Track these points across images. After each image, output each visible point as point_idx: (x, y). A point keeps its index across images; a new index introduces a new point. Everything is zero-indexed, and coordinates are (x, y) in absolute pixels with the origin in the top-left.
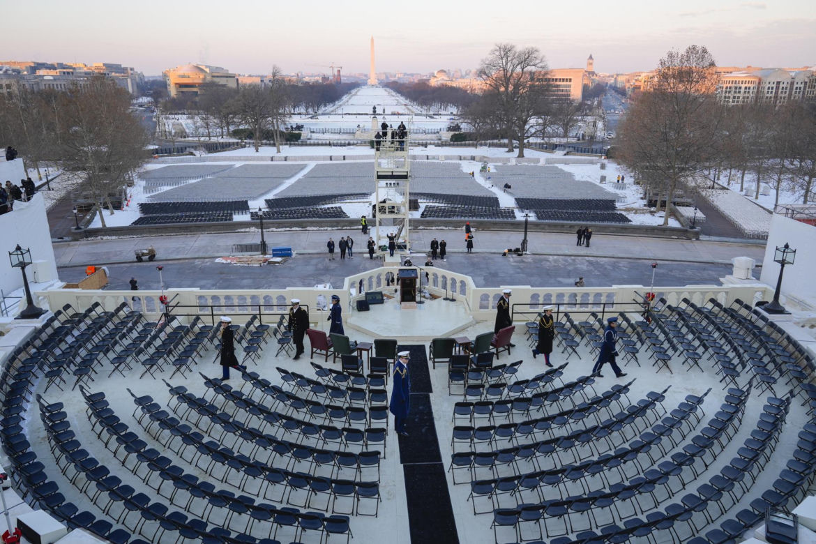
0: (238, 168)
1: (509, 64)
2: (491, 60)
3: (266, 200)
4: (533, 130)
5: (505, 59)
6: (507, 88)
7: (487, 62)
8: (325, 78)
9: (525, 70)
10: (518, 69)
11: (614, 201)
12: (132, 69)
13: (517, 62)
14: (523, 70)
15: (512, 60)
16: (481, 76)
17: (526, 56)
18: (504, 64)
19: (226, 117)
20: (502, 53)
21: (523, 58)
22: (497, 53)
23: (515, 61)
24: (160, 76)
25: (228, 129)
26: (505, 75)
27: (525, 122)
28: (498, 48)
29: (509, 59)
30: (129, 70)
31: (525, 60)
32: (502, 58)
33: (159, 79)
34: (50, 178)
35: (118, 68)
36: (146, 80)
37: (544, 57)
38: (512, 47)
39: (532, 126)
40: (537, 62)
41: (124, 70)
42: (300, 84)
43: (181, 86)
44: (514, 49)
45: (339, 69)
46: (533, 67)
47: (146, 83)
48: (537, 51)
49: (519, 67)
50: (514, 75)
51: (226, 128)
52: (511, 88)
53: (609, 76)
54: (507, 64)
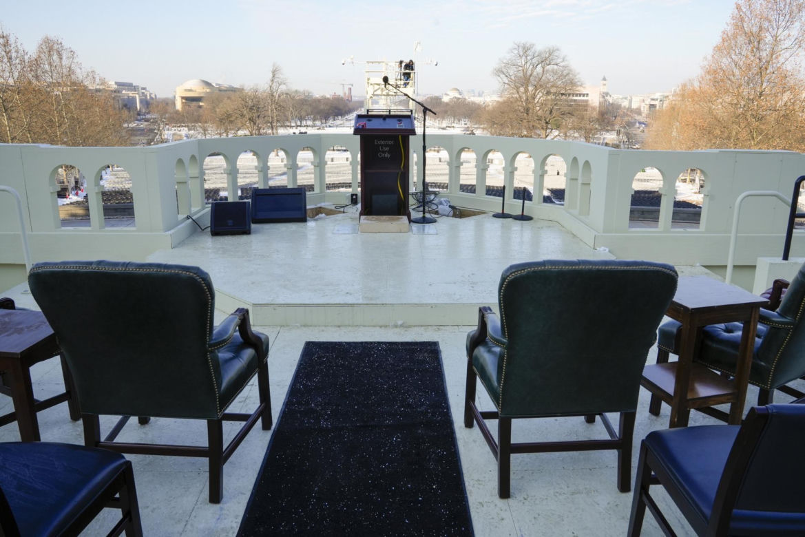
1: (529, 63)
2: (510, 59)
5: (524, 58)
6: (527, 89)
7: (505, 61)
9: (546, 69)
10: (539, 69)
12: (144, 89)
13: (538, 61)
14: (543, 68)
15: (532, 59)
16: (499, 76)
17: (547, 55)
18: (524, 63)
20: (521, 52)
21: (543, 57)
22: (516, 52)
23: (535, 61)
26: (525, 74)
28: (516, 47)
29: (529, 58)
30: (140, 89)
31: (546, 59)
32: (521, 57)
35: (130, 86)
36: (157, 100)
37: (566, 56)
38: (532, 46)
40: (559, 61)
41: (135, 88)
43: (187, 99)
44: (534, 48)
45: (350, 86)
46: (555, 66)
48: (558, 50)
49: (540, 66)
50: (535, 73)
52: (531, 88)
53: (622, 99)
54: (526, 63)
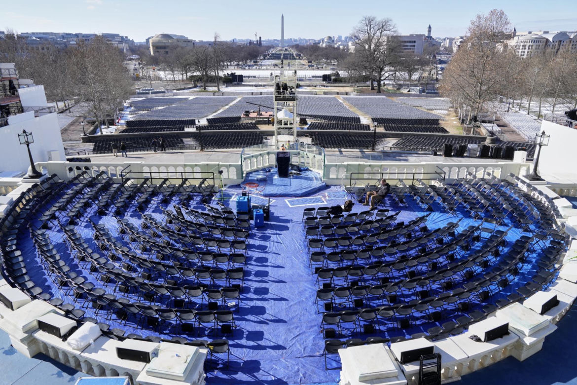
0: (191, 100)
1: (372, 30)
2: (360, 27)
3: (207, 119)
4: (387, 75)
5: (369, 26)
6: (370, 46)
7: (357, 29)
8: (251, 43)
9: (382, 33)
10: (378, 33)
11: (438, 120)
12: (126, 37)
13: (378, 28)
15: (374, 27)
17: (384, 24)
18: (369, 30)
19: (185, 67)
20: (367, 23)
21: (381, 26)
22: (364, 22)
23: (376, 28)
24: (144, 42)
25: (187, 75)
26: (369, 37)
27: (382, 69)
28: (365, 19)
29: (372, 26)
30: (124, 38)
31: (383, 27)
32: (367, 26)
33: (143, 44)
34: (70, 106)
35: (117, 37)
36: (136, 44)
37: (395, 24)
38: (374, 18)
39: (386, 72)
40: (391, 28)
41: (121, 38)
42: (234, 46)
44: (376, 19)
46: (388, 31)
47: (136, 46)
48: (391, 20)
49: (378, 31)
50: (375, 37)
51: (185, 75)
52: (373, 46)
54: (370, 30)
